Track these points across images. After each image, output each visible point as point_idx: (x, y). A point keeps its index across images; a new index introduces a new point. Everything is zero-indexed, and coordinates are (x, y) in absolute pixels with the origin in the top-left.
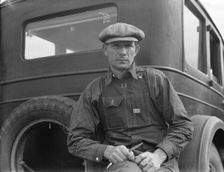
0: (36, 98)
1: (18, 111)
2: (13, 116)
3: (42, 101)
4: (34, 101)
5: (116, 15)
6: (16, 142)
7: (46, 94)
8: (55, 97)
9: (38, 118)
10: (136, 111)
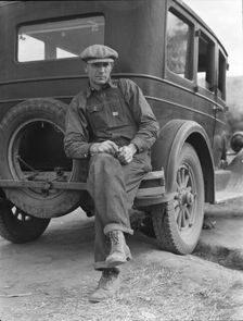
0: (31, 100)
1: (15, 110)
2: (10, 115)
3: (36, 102)
4: (29, 103)
5: (103, 24)
6: (13, 139)
7: (39, 97)
8: (47, 99)
9: (33, 118)
10: (115, 114)
